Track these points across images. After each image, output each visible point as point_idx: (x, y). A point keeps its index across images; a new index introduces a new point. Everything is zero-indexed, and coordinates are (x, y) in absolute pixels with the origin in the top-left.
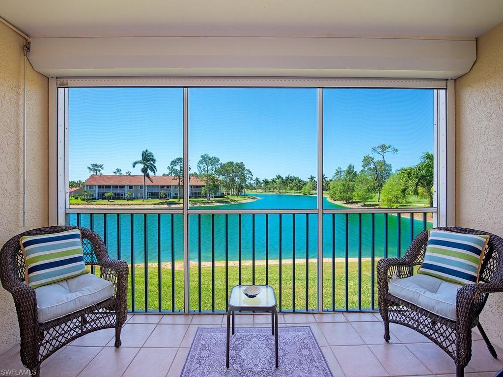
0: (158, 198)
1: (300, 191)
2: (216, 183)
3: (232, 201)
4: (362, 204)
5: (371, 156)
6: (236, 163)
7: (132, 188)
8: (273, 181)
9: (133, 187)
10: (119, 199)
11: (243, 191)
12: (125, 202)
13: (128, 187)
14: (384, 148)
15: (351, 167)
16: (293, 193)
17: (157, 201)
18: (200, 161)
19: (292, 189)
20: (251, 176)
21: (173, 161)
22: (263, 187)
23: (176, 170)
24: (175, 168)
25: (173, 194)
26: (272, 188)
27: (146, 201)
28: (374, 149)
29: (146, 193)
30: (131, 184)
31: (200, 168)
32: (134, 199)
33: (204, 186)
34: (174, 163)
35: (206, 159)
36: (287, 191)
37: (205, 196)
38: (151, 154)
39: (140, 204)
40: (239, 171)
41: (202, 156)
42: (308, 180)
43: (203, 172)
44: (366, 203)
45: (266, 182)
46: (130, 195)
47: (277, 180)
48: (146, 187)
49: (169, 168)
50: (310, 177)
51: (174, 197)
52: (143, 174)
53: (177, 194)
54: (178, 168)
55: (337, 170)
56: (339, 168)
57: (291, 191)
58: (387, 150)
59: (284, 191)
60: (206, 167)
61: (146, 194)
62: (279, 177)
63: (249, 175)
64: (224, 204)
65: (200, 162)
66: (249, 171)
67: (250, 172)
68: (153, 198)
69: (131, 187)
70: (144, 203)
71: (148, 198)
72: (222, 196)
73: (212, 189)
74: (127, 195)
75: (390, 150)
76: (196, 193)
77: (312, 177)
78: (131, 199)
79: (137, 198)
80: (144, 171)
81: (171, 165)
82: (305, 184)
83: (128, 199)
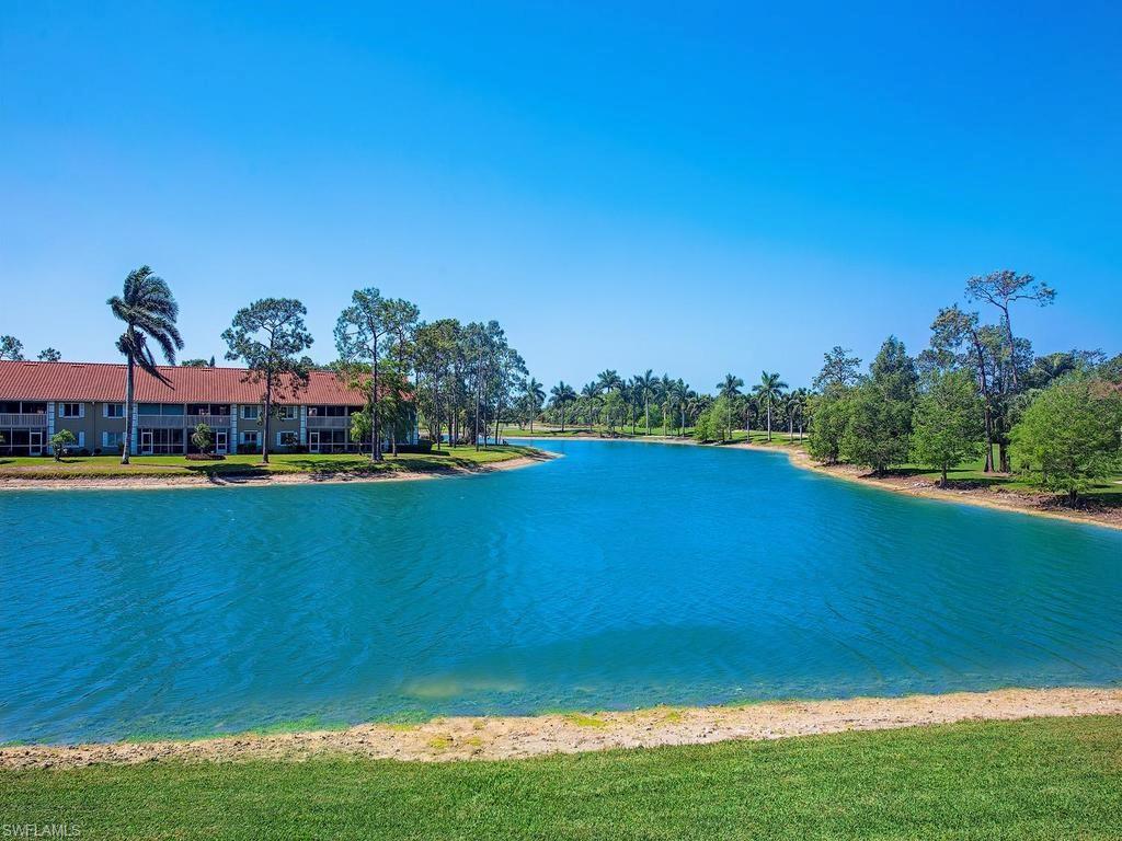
0: (178, 451)
1: (688, 430)
2: (405, 397)
3: (461, 463)
4: (938, 477)
5: (967, 309)
6: (472, 326)
7: (76, 412)
8: (592, 392)
9: (82, 410)
10: (23, 453)
11: (493, 429)
12: (48, 465)
13: (62, 410)
14: (1008, 284)
15: (892, 346)
16: (661, 437)
17: (180, 462)
18: (345, 313)
19: (656, 422)
20: (522, 375)
21: (244, 312)
22: (546, 414)
23: (258, 345)
24: (252, 337)
25: (237, 437)
26: (581, 419)
27: (139, 464)
28: (974, 286)
29: (134, 431)
30: (73, 397)
31: (345, 338)
32: (85, 453)
33: (359, 409)
34: (247, 318)
35: (370, 308)
36: (638, 430)
37: (366, 444)
38: (158, 285)
39: (115, 476)
40: (485, 354)
41: (358, 296)
42: (716, 393)
43: (357, 358)
44: (950, 476)
45: (564, 396)
46: (68, 439)
47: (605, 391)
48: (135, 409)
49: (228, 335)
50: (725, 381)
51: (242, 450)
52: (123, 360)
53: (254, 437)
54: (262, 337)
55: (828, 357)
56: (838, 351)
57: (654, 430)
58: (1019, 292)
59: (628, 429)
60: (370, 336)
61: (134, 437)
62: (610, 379)
63: (514, 371)
64: (436, 476)
65: (347, 316)
66: (513, 354)
67: (519, 360)
68: (159, 451)
69: (71, 408)
70: (125, 469)
71: (139, 453)
72: (424, 447)
73: (392, 420)
74: (54, 438)
75: (1028, 290)
76: (325, 435)
77: (730, 381)
78: (71, 453)
79: (98, 453)
80: (131, 346)
81: (235, 323)
82: (705, 404)
83: (61, 454)
